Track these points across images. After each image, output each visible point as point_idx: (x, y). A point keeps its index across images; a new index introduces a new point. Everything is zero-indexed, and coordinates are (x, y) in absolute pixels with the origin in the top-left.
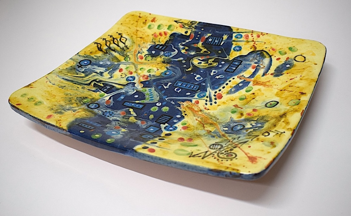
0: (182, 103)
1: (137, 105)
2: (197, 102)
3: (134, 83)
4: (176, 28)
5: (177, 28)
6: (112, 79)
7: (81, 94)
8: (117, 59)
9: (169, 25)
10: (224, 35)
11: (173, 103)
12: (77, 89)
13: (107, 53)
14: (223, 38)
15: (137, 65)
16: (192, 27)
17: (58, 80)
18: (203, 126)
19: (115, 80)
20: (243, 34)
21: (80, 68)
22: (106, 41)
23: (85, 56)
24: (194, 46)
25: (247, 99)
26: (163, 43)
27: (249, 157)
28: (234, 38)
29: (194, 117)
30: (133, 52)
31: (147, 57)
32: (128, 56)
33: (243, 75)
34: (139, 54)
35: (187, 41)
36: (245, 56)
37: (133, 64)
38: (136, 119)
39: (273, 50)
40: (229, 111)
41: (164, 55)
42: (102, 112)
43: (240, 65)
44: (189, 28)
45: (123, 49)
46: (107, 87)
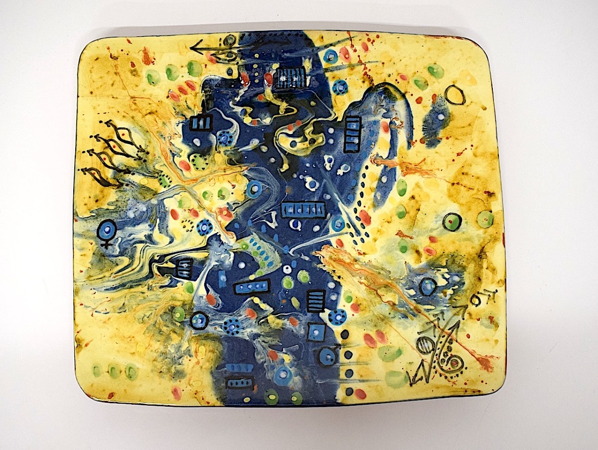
0: (319, 252)
1: (258, 286)
2: (341, 243)
3: (217, 237)
4: (203, 66)
5: (206, 65)
6: (175, 242)
7: (157, 304)
8: (148, 189)
9: (187, 64)
10: (303, 59)
11: (307, 259)
12: (144, 298)
13: (122, 184)
14: (304, 68)
15: (192, 188)
16: (234, 56)
17: (103, 301)
18: (377, 293)
19: (182, 242)
20: (337, 49)
21: (110, 247)
22: (98, 155)
23: (94, 214)
24: (259, 100)
25: (408, 213)
26: (198, 110)
27: (478, 359)
28: (324, 64)
29: (354, 278)
30: (163, 158)
31: (193, 160)
32: (162, 174)
33: (377, 155)
34: (177, 159)
35: (242, 92)
36: (361, 102)
37: (184, 189)
38: (278, 318)
39: (403, 78)
40: (396, 250)
41: (220, 143)
42: (221, 326)
43: (362, 130)
44: (228, 59)
45: (140, 158)
46: (183, 267)
